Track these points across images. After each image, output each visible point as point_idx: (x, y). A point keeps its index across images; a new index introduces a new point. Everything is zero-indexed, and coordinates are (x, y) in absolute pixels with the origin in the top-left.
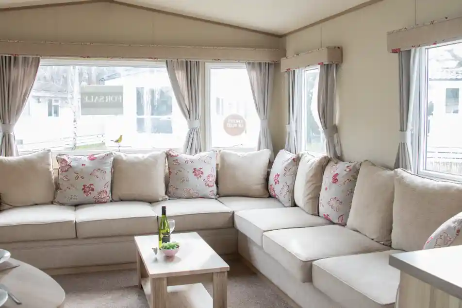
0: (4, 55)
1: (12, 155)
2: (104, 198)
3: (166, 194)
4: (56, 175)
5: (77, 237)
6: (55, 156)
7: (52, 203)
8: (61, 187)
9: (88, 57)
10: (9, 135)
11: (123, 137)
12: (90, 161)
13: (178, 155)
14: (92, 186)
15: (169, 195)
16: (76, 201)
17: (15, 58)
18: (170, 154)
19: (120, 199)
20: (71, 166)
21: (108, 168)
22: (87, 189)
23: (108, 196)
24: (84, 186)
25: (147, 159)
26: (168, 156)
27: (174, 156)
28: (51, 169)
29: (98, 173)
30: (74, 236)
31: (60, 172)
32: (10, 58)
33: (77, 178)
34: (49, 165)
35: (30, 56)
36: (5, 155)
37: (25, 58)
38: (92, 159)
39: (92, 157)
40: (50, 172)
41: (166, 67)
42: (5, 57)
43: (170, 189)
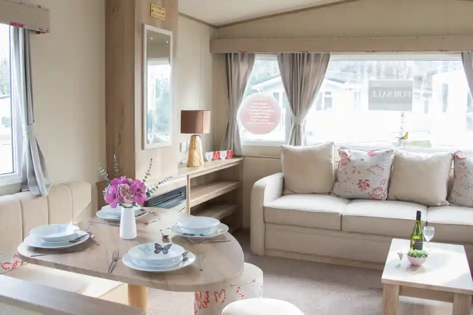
0: (298, 53)
1: (300, 144)
2: (378, 195)
3: (447, 199)
4: (337, 167)
5: (341, 230)
6: (337, 148)
7: (329, 193)
8: (339, 179)
9: (373, 51)
10: (299, 126)
11: (408, 134)
12: (369, 156)
13: (465, 158)
14: (367, 182)
15: (451, 201)
16: (351, 195)
17: (309, 55)
18: (457, 156)
19: (396, 198)
20: (350, 160)
21: (387, 166)
22: (363, 185)
23: (383, 193)
24: (360, 181)
25: (429, 160)
26: (455, 157)
27: (461, 159)
28: (333, 162)
29: (376, 170)
30: (339, 228)
31: (340, 165)
32: (304, 54)
33: (354, 172)
34: (330, 157)
35: (322, 53)
36: (294, 144)
37: (317, 54)
38: (372, 154)
39: (372, 153)
40: (331, 164)
41: (461, 59)
42: (300, 54)
43: (453, 195)
